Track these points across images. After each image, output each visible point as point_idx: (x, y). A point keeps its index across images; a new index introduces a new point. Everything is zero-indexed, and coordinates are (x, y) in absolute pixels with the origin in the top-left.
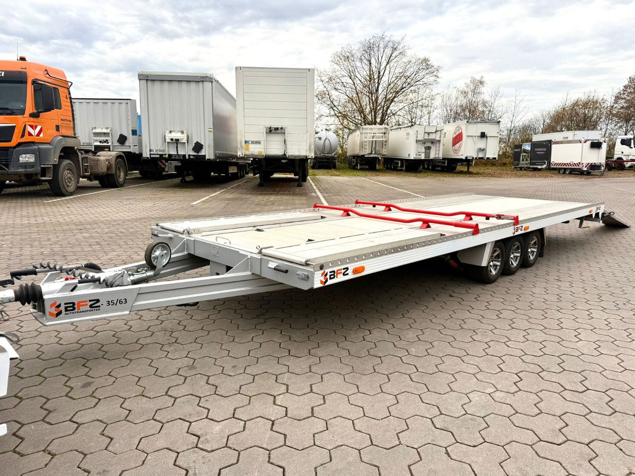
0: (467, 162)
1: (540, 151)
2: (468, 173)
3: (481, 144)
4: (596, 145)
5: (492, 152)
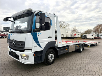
0: (76, 38)
1: (85, 36)
4: (92, 36)
5: (80, 36)
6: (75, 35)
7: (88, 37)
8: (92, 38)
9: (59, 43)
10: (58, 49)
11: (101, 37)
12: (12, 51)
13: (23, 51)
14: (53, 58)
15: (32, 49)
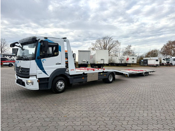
0: (130, 64)
1: (145, 62)
2: (130, 66)
3: (133, 60)
4: (157, 60)
5: (135, 62)
6: (128, 59)
7: (150, 62)
8: (157, 65)
9: (72, 70)
10: (69, 77)
11: (174, 63)
12: (19, 79)
13: (28, 78)
14: (63, 87)
15: (36, 76)
